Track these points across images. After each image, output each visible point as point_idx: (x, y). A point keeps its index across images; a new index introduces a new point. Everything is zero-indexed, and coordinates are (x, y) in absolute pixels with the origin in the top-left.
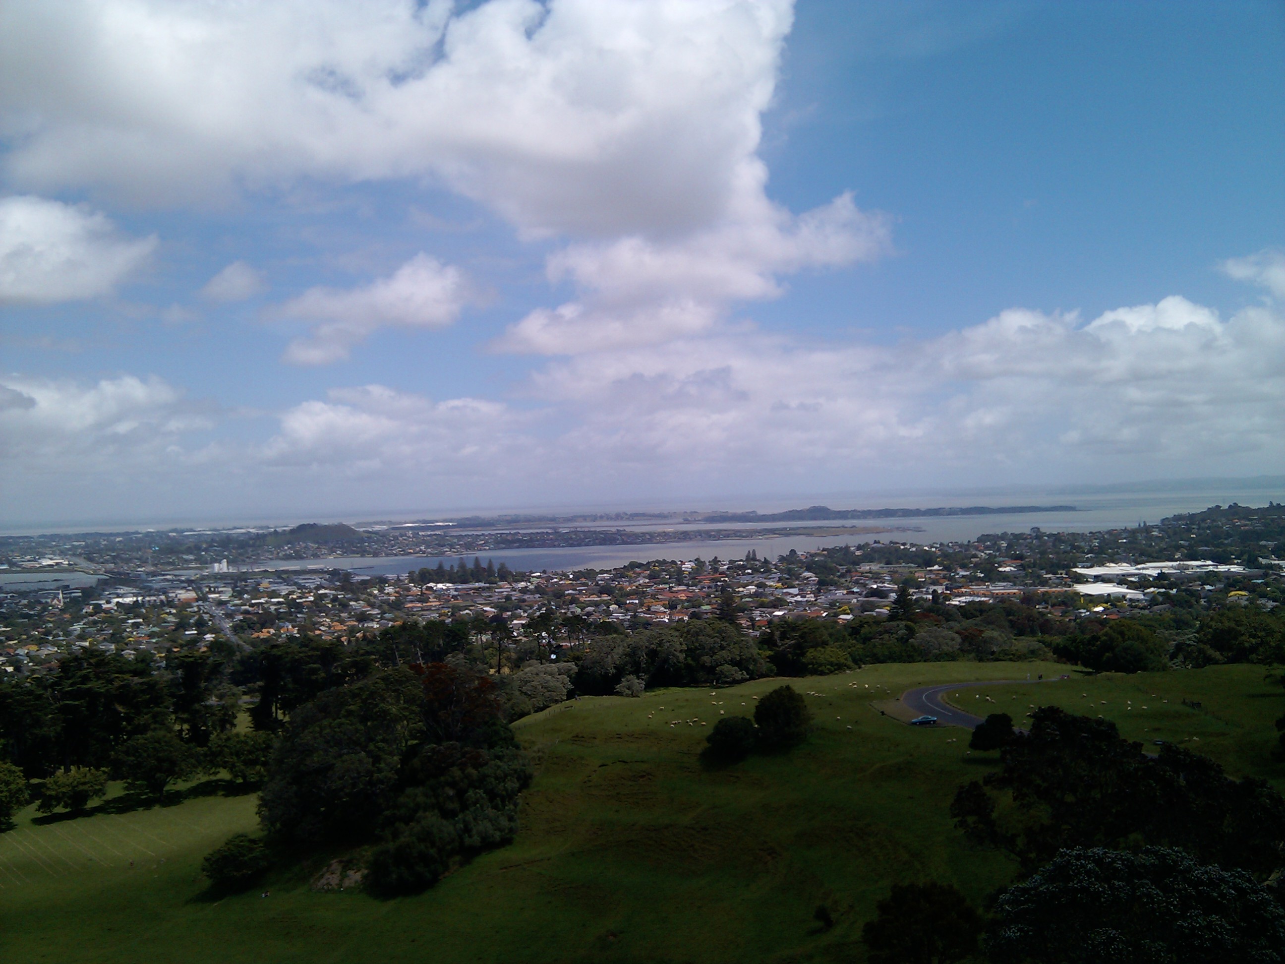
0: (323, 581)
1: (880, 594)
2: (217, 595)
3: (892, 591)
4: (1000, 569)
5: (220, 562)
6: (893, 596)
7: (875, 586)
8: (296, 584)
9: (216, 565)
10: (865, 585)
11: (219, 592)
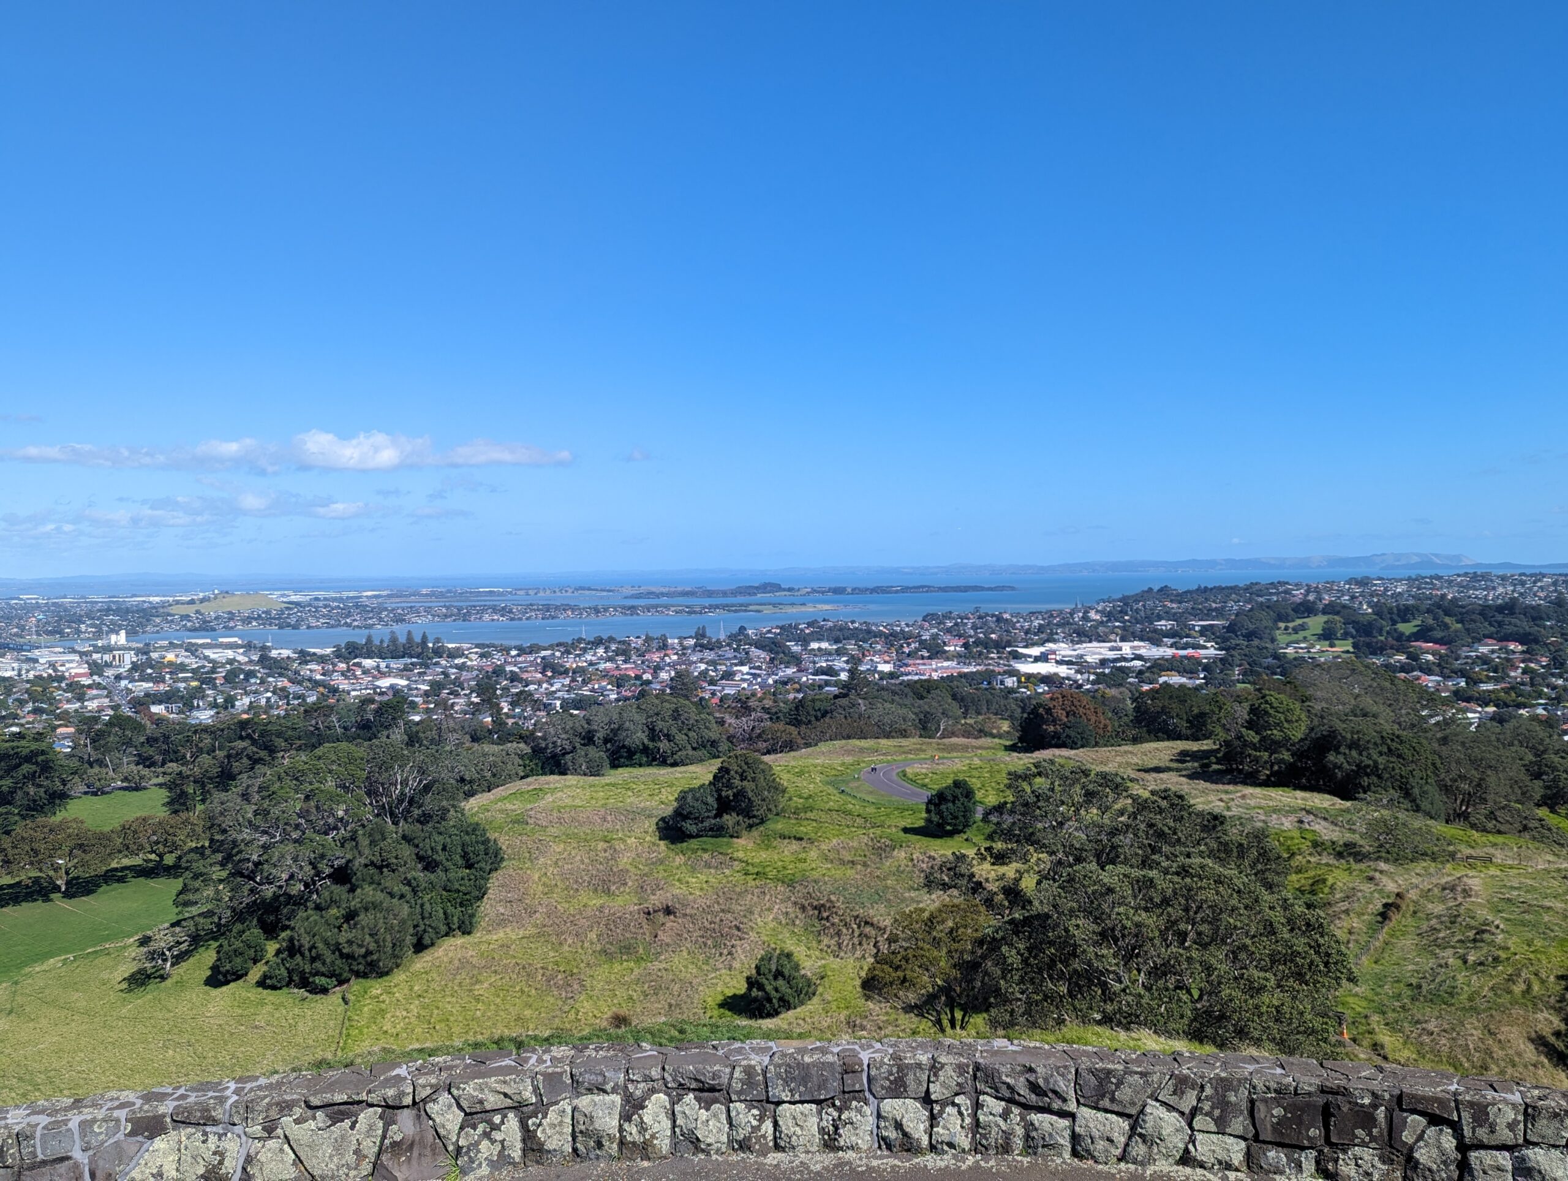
0: (236, 656)
1: (832, 672)
3: (843, 670)
4: (947, 648)
5: (117, 633)
6: (843, 675)
7: (824, 664)
8: (206, 658)
9: (114, 637)
10: (815, 663)
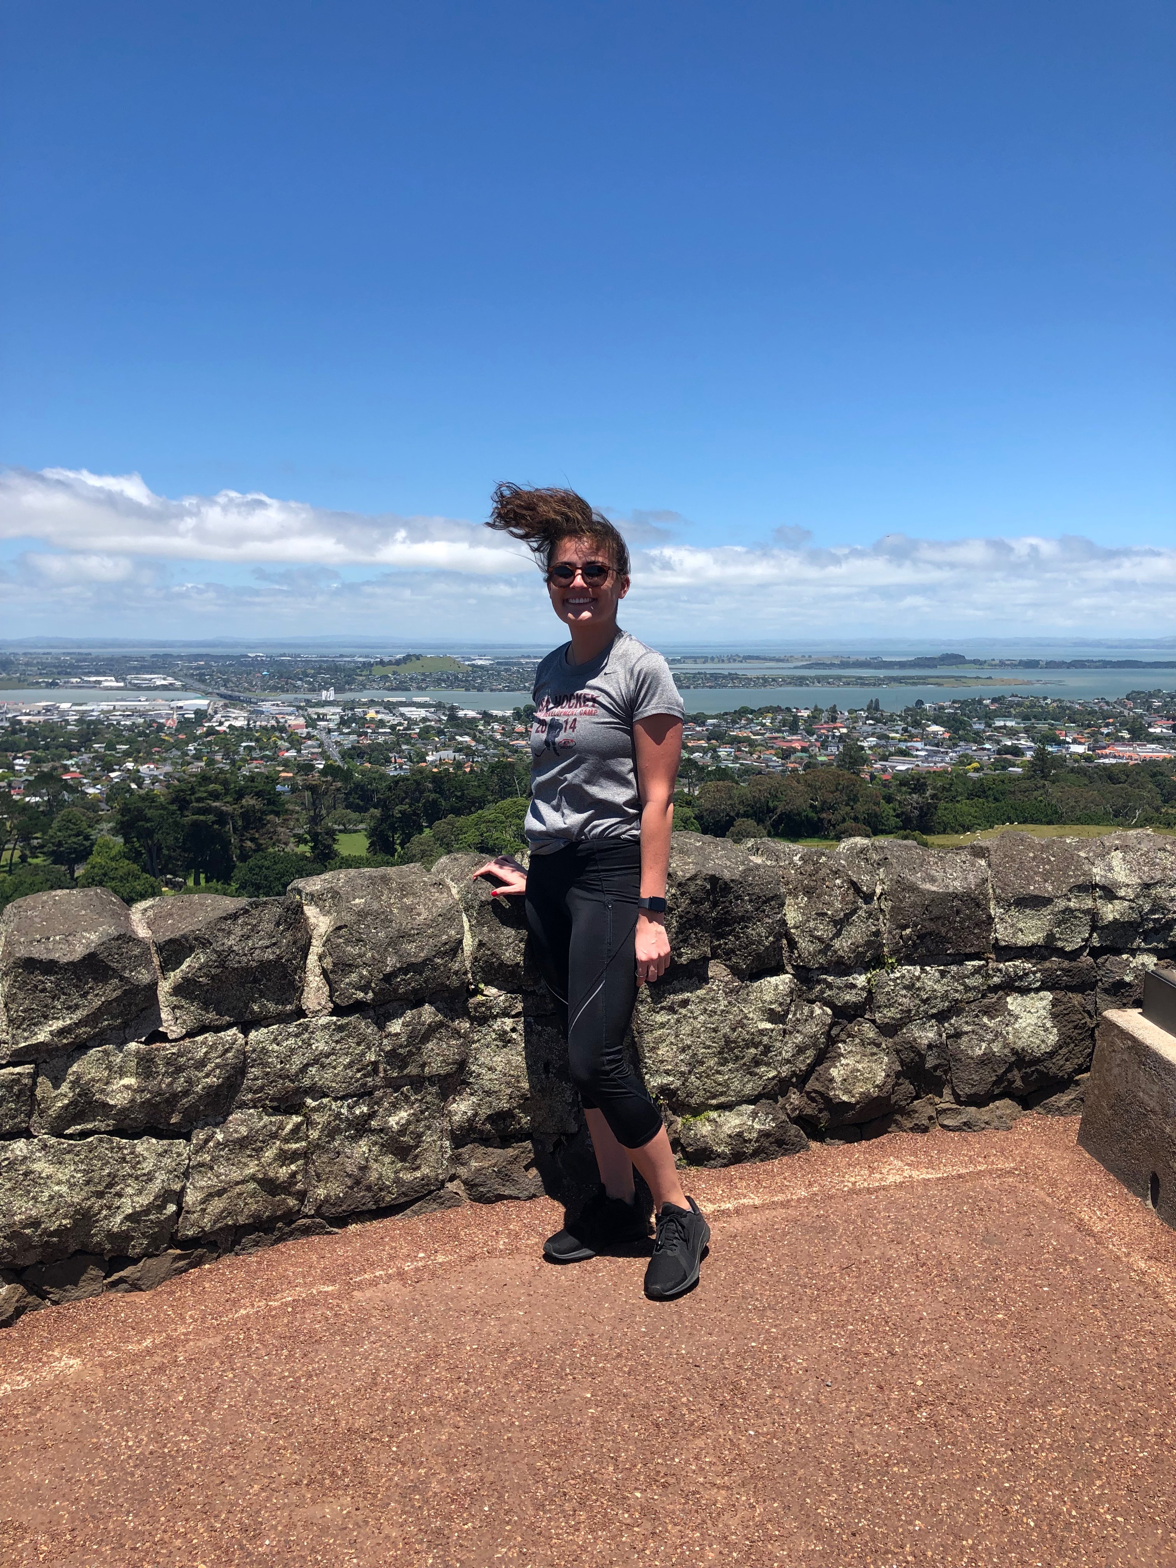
0: (428, 714)
1: (1016, 751)
2: (326, 723)
3: (1030, 748)
4: (1151, 730)
5: (327, 690)
6: (1029, 755)
7: (1009, 743)
8: (402, 715)
9: (324, 693)
10: (998, 742)
11: (327, 721)
